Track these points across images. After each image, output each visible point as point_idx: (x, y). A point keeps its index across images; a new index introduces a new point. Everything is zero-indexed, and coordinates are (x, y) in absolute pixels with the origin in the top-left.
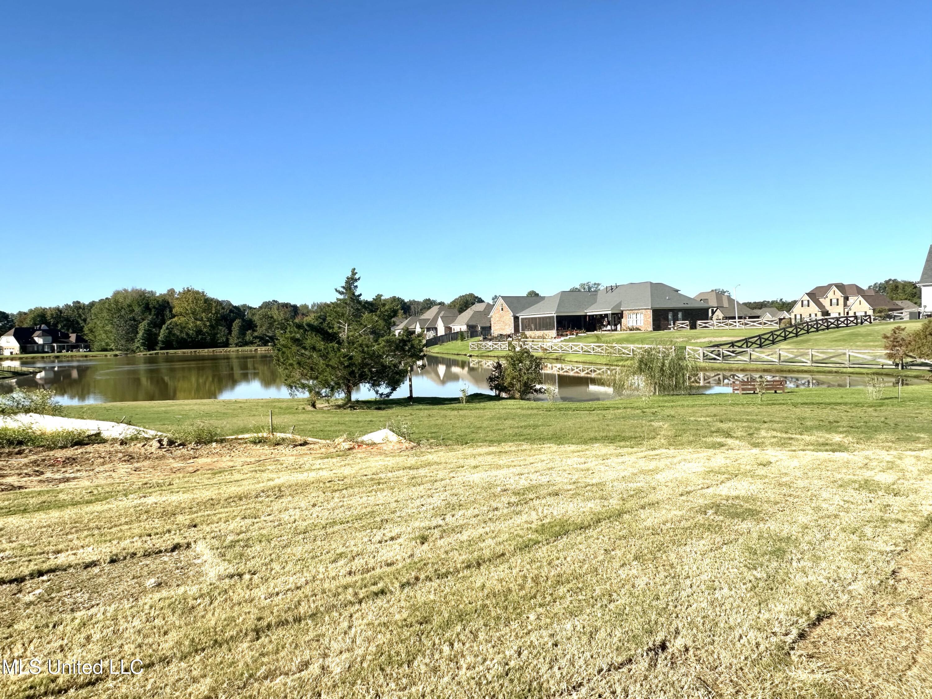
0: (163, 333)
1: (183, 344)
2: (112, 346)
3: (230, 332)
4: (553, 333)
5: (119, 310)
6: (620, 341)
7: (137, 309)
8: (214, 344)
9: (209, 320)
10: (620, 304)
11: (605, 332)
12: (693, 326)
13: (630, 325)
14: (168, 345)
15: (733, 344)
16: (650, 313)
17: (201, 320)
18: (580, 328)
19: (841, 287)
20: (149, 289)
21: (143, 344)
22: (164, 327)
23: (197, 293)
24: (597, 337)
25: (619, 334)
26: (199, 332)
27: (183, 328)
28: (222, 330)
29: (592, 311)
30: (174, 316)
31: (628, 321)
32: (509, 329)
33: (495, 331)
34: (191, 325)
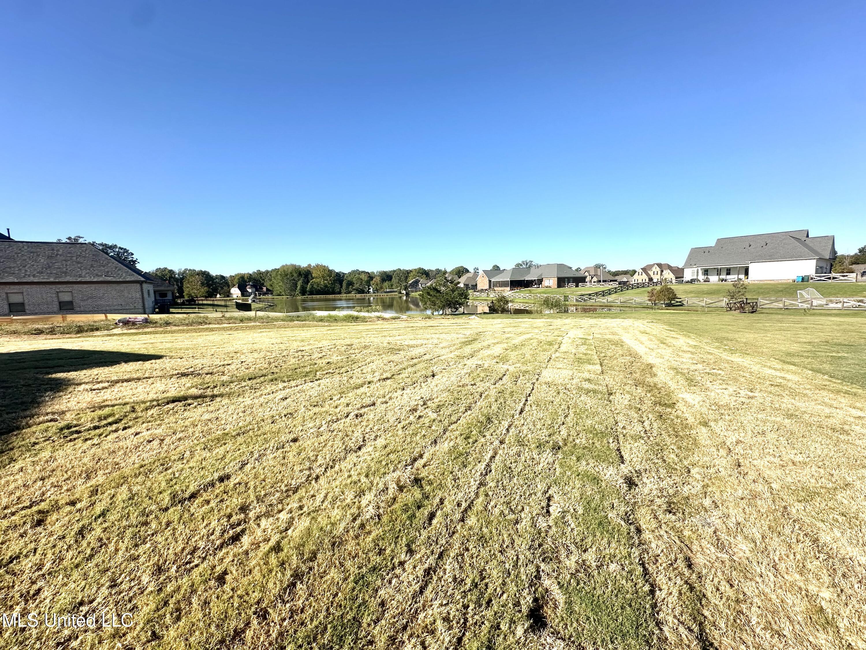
0: (309, 287)
1: (319, 292)
2: (283, 293)
3: (341, 287)
4: (509, 288)
5: (287, 275)
6: (540, 293)
7: (295, 275)
8: (333, 293)
9: (331, 280)
10: (541, 275)
11: (534, 289)
12: (577, 286)
13: (546, 285)
14: (311, 293)
15: (590, 295)
16: (556, 279)
17: (327, 280)
18: (521, 286)
19: (660, 265)
20: (297, 264)
21: (300, 293)
22: (309, 284)
23: (325, 266)
24: (530, 290)
25: (539, 290)
26: (326, 286)
27: (318, 285)
28: (338, 285)
29: (528, 278)
30: (313, 278)
31: (546, 283)
32: (487, 287)
33: (479, 287)
34: (322, 283)
